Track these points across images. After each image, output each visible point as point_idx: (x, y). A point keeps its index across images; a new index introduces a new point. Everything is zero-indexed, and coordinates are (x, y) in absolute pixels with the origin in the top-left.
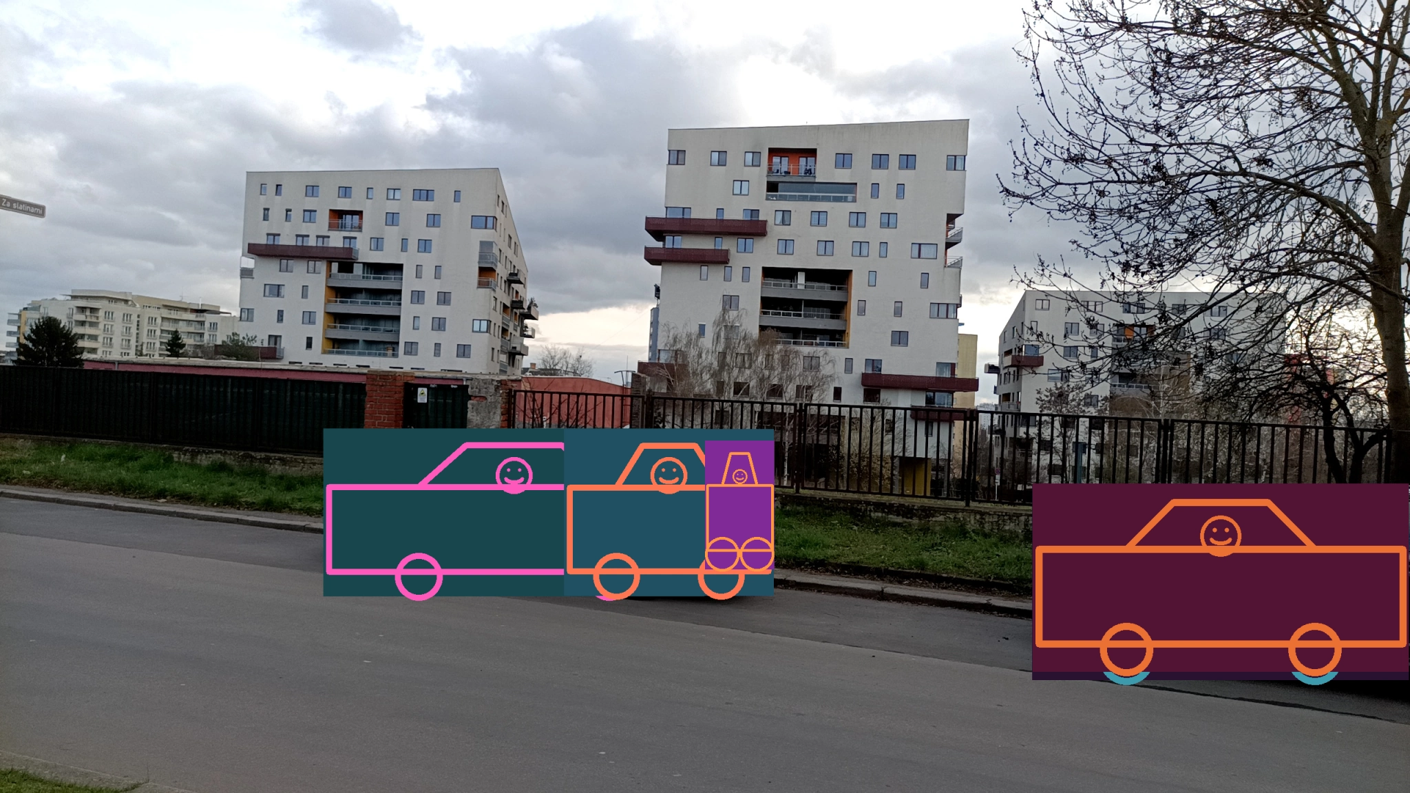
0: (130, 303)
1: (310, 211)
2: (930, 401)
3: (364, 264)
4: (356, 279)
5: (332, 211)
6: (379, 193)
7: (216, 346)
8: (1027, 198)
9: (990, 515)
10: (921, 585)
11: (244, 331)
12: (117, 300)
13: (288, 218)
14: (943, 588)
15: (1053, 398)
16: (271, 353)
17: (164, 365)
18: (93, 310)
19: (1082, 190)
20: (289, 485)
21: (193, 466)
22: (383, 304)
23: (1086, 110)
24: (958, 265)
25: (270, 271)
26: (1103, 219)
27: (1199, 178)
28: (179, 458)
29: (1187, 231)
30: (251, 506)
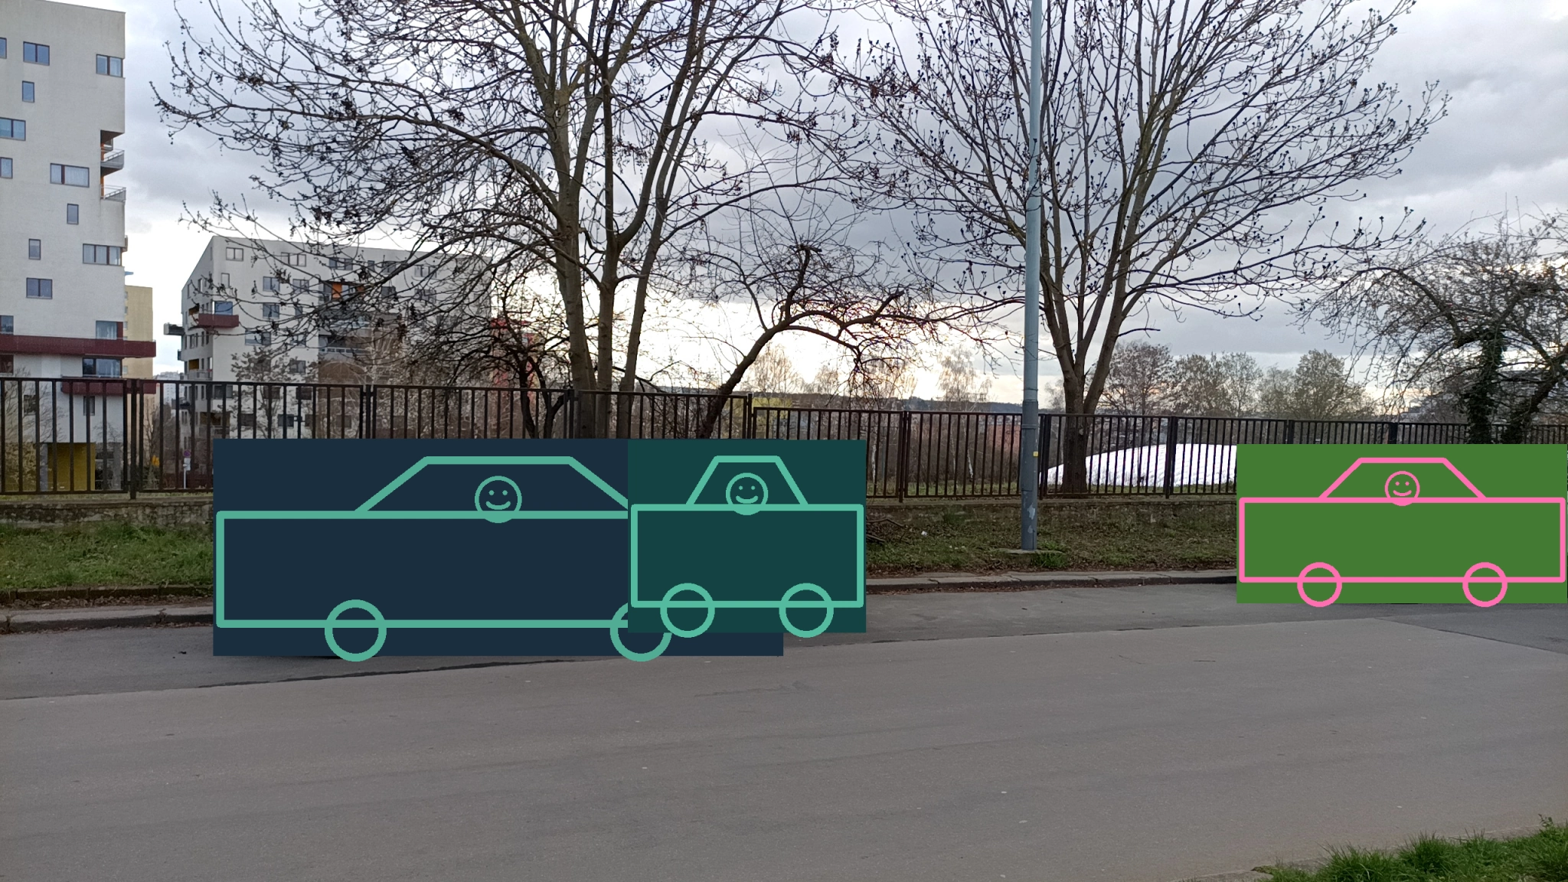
2: (87, 370)
8: (195, 117)
9: (163, 507)
10: (68, 606)
14: (100, 605)
15: (252, 365)
19: (263, 117)
23: (262, 23)
24: (120, 197)
26: (290, 156)
27: (393, 123)
29: (383, 180)
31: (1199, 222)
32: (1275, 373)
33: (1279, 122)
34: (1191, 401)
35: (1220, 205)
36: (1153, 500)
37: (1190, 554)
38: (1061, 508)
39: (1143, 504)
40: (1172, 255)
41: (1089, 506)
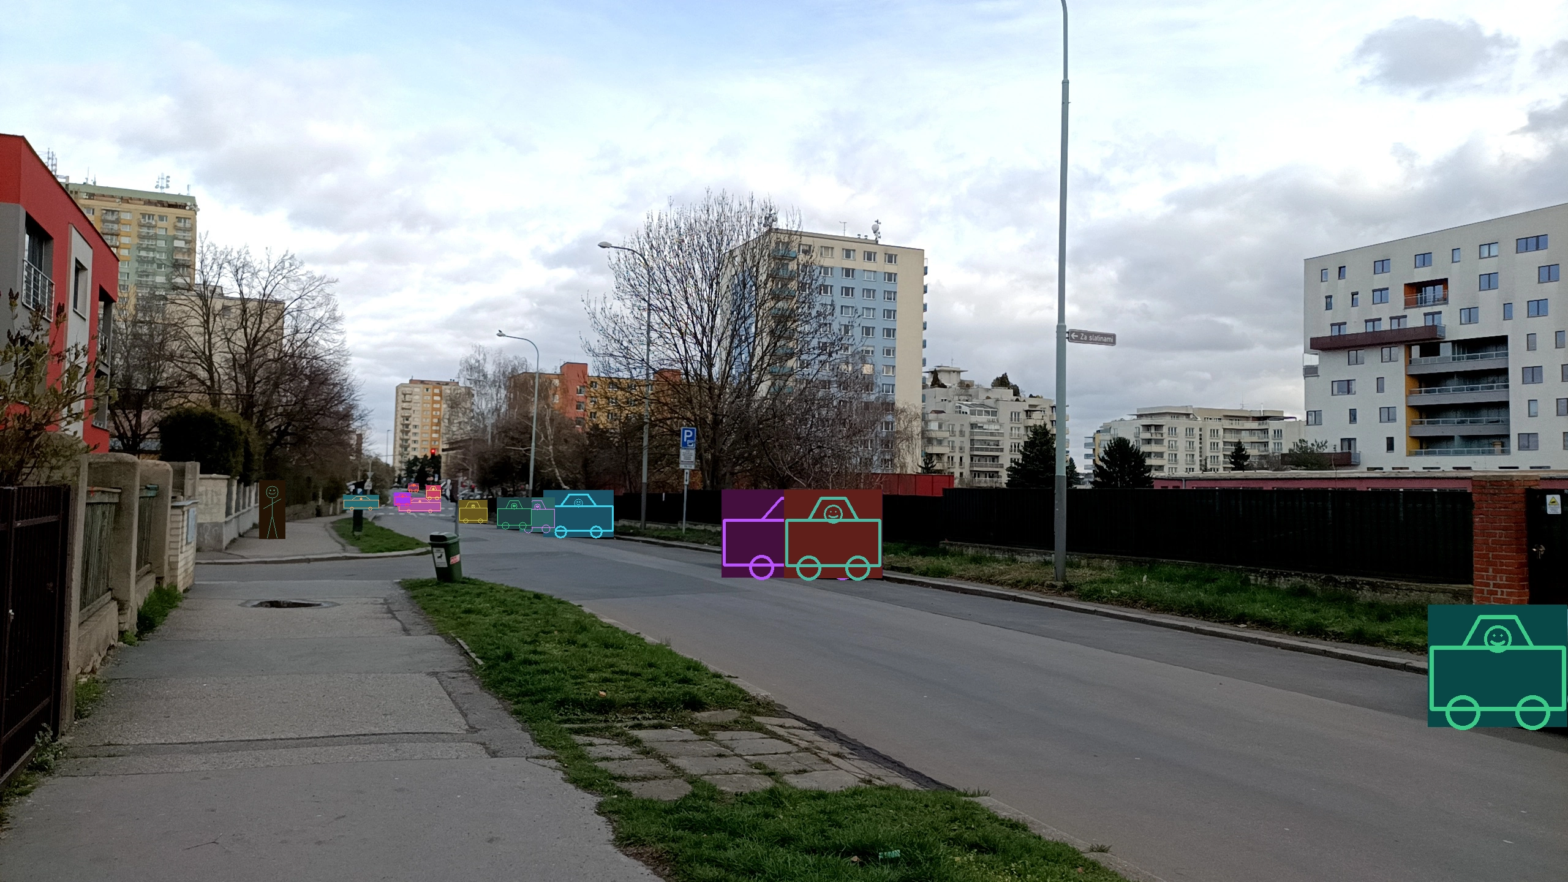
0: (1191, 416)
1: (1381, 290)
3: (1453, 342)
4: (1446, 361)
5: (1407, 285)
6: (1469, 253)
7: (1283, 455)
11: (1312, 437)
12: (1178, 415)
13: (1354, 303)
16: (1346, 459)
17: (1231, 479)
18: (1158, 427)
20: (1383, 615)
21: (1272, 590)
22: (1483, 388)
25: (1338, 366)
28: (1256, 580)
30: (1339, 637)
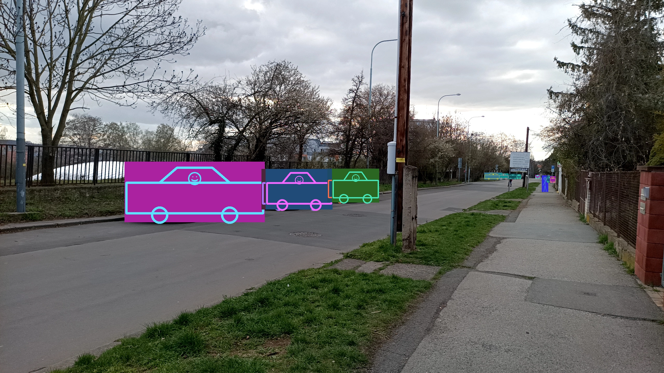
31: (108, 62)
32: (147, 132)
33: (142, 24)
34: (111, 143)
35: (117, 56)
36: (88, 186)
37: (104, 209)
38: (40, 191)
39: (83, 188)
40: (95, 76)
41: (55, 190)
